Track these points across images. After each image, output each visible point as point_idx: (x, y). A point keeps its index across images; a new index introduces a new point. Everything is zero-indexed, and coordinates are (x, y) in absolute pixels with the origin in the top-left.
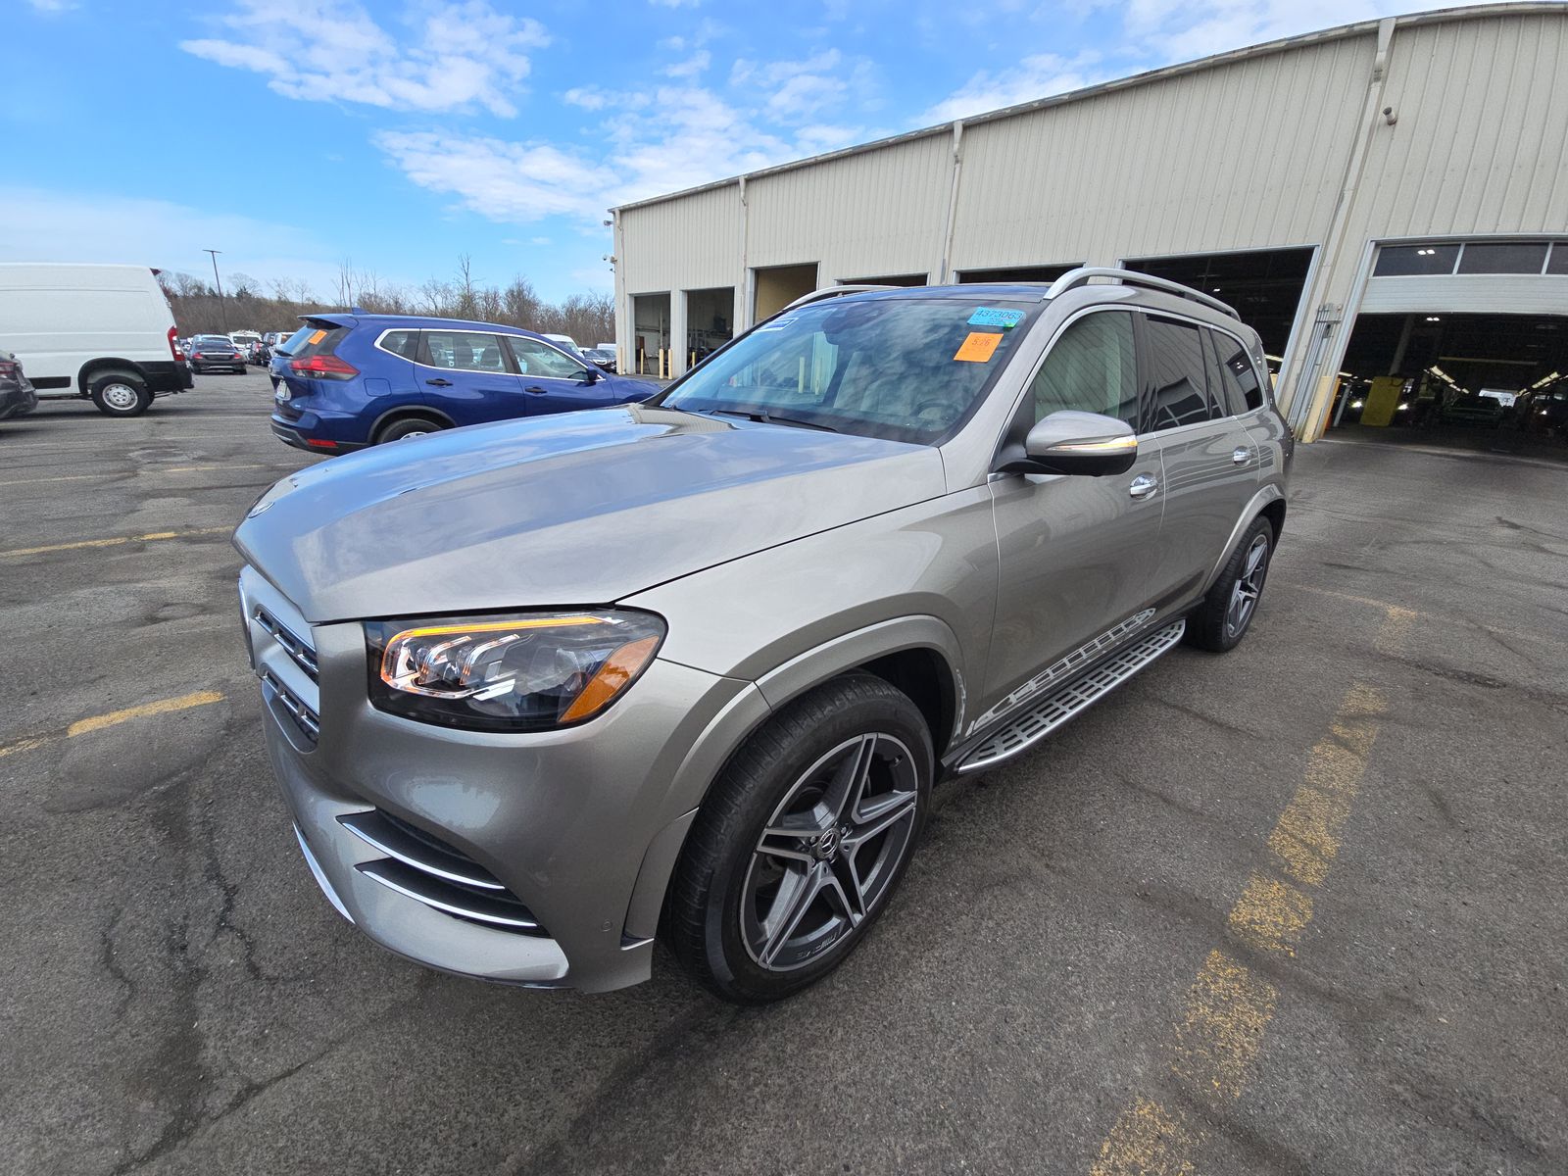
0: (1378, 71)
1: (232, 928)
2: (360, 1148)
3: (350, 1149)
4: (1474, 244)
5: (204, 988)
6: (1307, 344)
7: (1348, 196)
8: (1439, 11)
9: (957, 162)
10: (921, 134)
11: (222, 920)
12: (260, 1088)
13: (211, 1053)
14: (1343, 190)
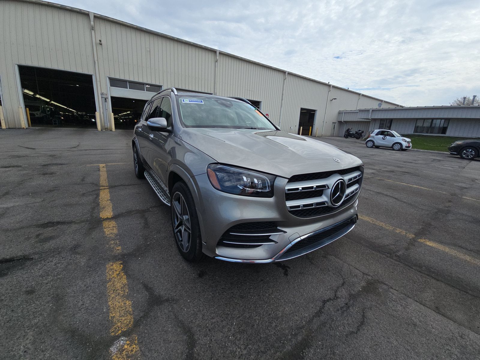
0: (93, 27)
1: (335, 295)
4: (131, 82)
5: (353, 292)
6: (101, 103)
7: (96, 62)
8: (105, 16)
11: (334, 299)
12: (363, 273)
13: (363, 284)
14: (94, 60)
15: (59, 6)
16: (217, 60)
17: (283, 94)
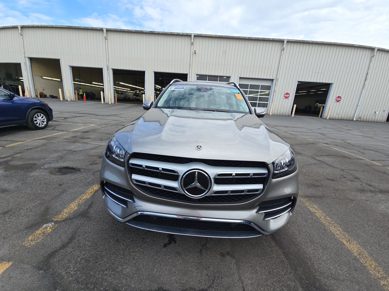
0: (192, 43)
2: (272, 282)
3: (271, 284)
9: (106, 39)
10: (92, 29)
14: (190, 64)
15: (176, 34)
16: (284, 49)
17: (367, 74)
